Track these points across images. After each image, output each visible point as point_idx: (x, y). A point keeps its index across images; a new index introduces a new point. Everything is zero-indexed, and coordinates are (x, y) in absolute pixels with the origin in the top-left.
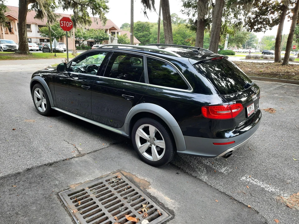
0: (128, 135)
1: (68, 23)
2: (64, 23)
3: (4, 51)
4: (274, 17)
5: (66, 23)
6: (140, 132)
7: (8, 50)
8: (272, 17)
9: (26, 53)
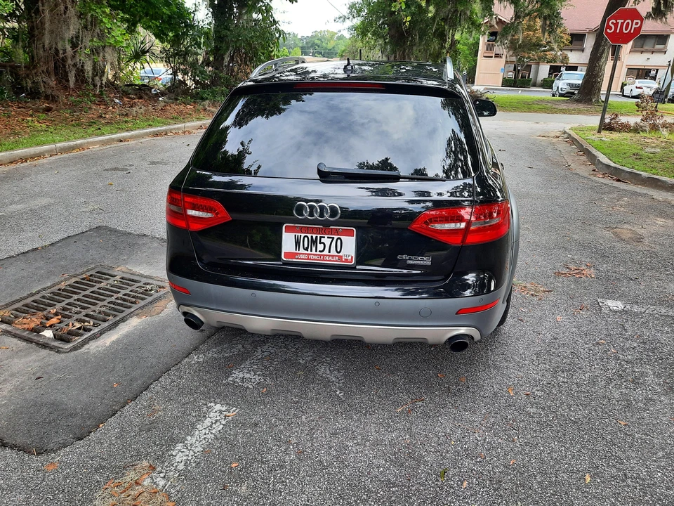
1: (628, 23)
2: (616, 25)
3: (561, 95)
5: (622, 24)
7: (568, 93)
9: (591, 100)
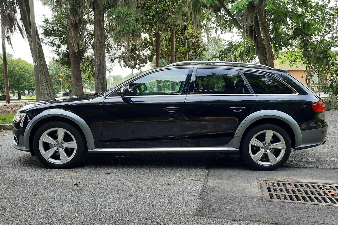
0: (239, 149)
4: (146, 54)
6: (254, 142)
8: (143, 54)
